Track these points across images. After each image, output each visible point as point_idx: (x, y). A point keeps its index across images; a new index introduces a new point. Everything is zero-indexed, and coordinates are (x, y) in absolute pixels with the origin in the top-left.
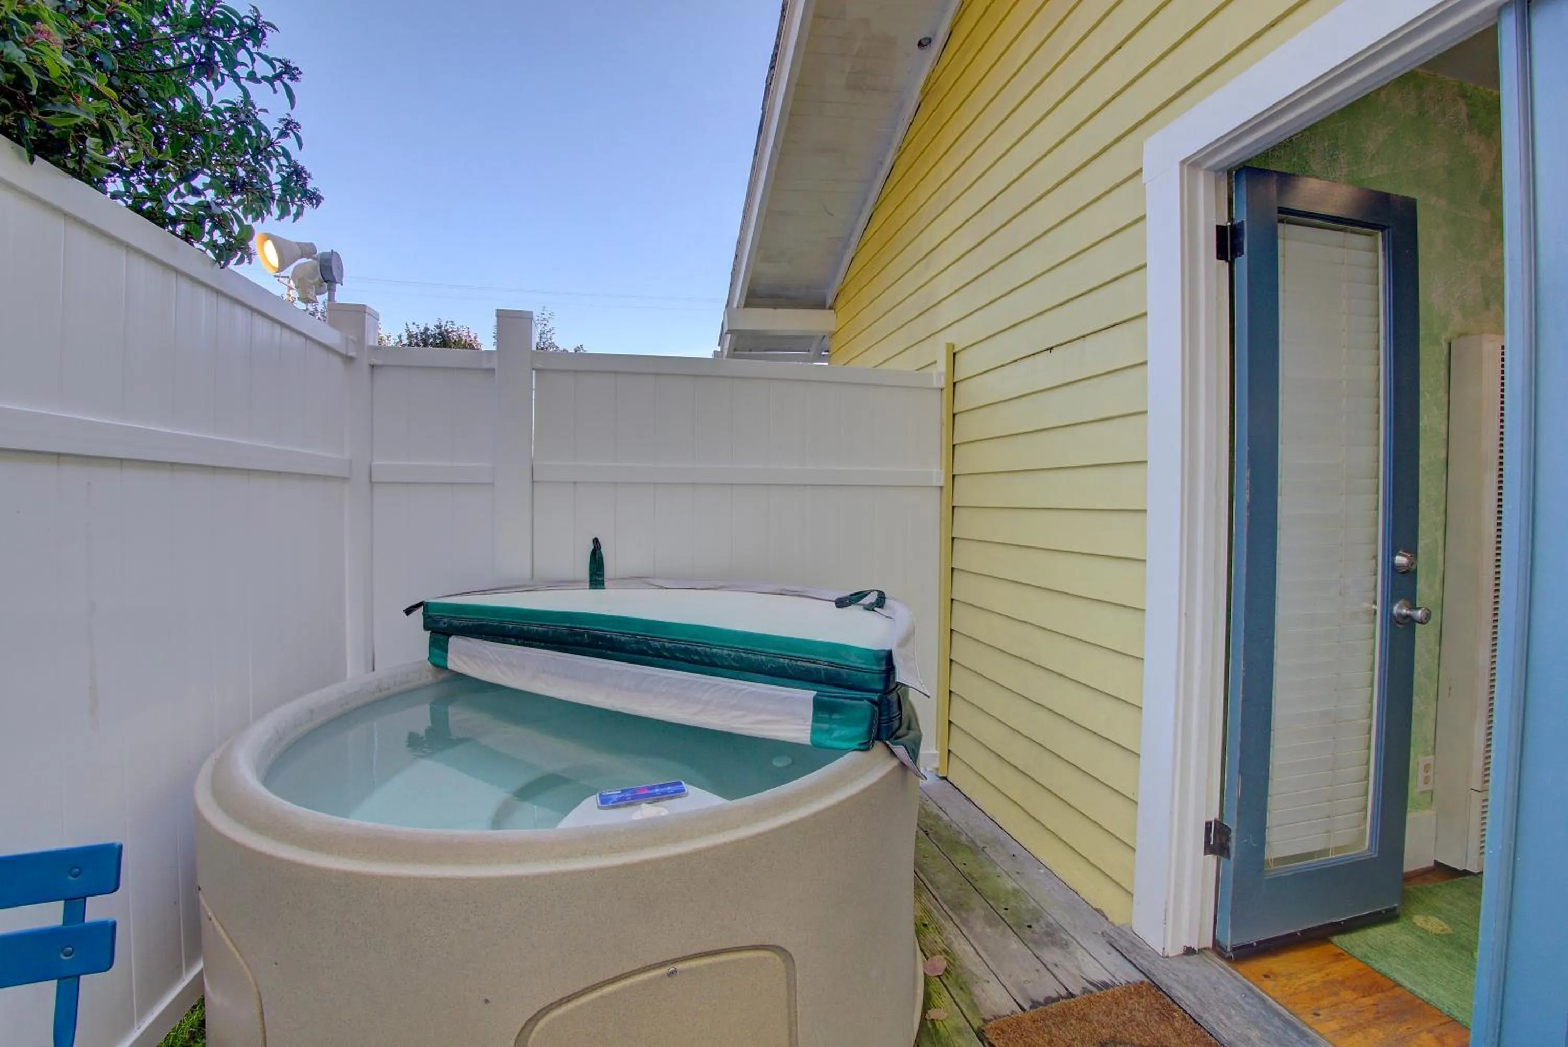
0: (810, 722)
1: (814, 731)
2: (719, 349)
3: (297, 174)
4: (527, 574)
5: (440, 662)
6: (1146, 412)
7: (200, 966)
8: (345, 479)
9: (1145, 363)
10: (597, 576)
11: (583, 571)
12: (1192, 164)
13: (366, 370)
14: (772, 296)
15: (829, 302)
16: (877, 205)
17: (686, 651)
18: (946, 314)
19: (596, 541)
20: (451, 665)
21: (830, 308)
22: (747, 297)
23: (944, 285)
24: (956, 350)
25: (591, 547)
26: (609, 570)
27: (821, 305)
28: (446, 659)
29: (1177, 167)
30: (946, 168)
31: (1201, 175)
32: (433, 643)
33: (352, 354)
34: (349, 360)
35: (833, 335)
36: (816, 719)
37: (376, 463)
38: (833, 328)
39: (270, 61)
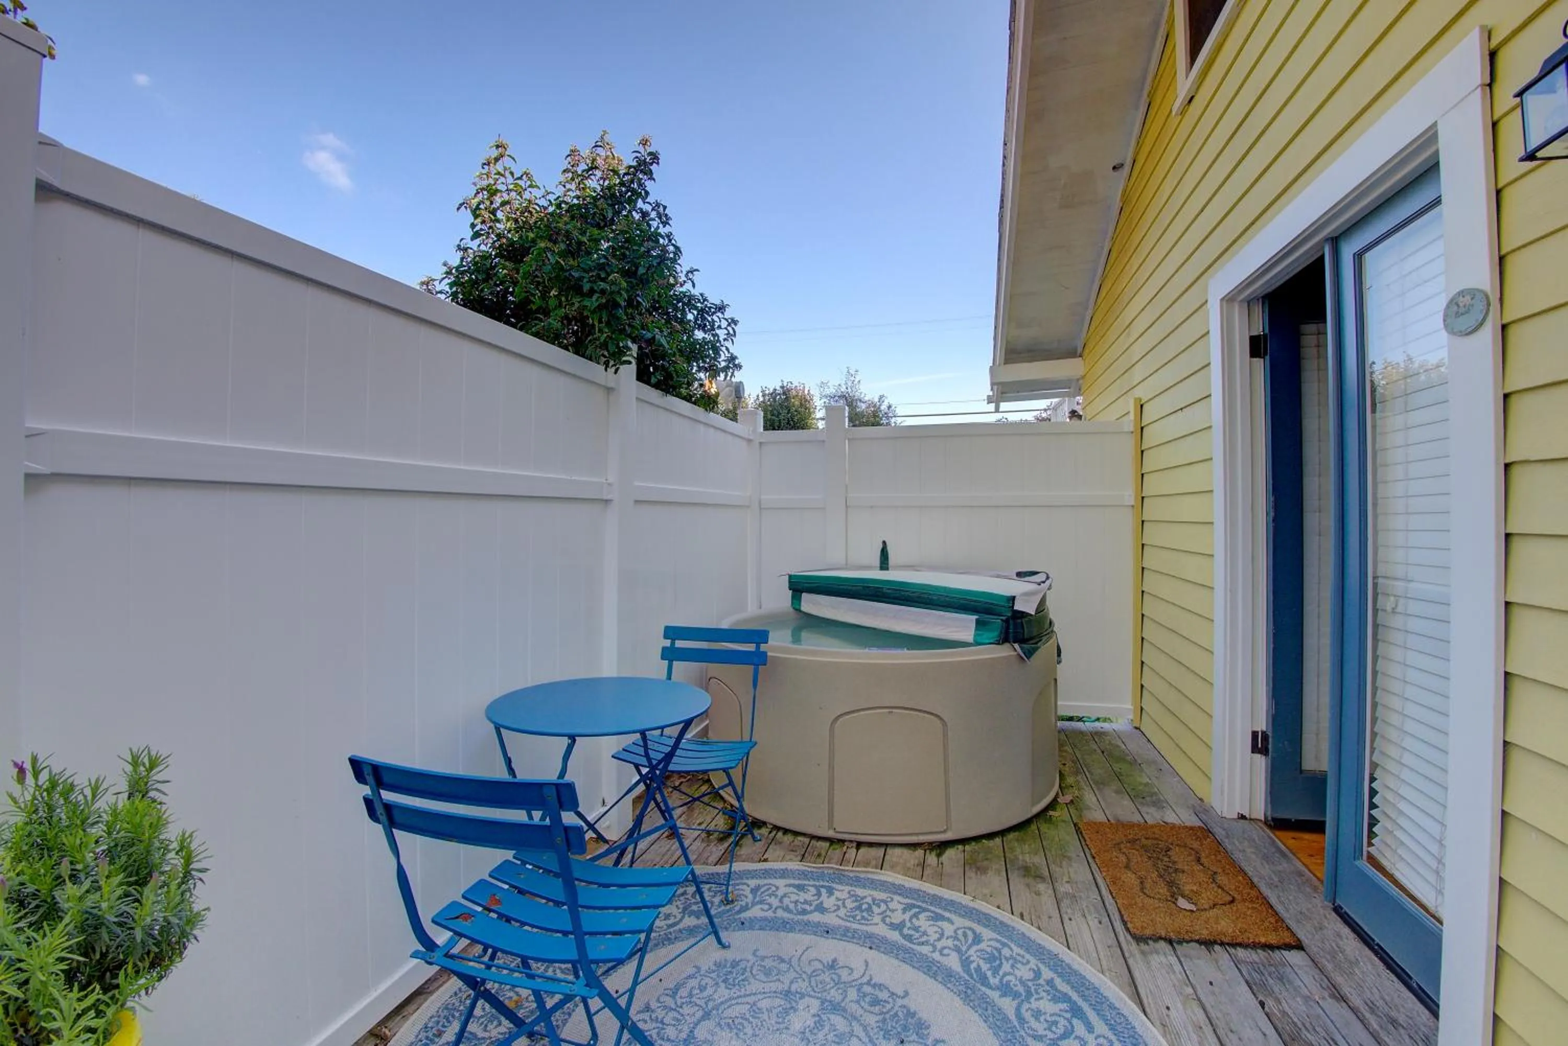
0: (973, 632)
1: (975, 636)
2: (991, 394)
3: (732, 358)
4: (844, 562)
5: (797, 607)
6: (1211, 459)
7: (707, 722)
8: (748, 507)
9: (1210, 427)
10: (884, 563)
11: (877, 562)
12: (1229, 299)
13: (757, 445)
14: (1030, 351)
15: (1079, 350)
16: (1104, 277)
17: (919, 597)
18: (1138, 373)
19: (884, 543)
20: (803, 609)
21: (1081, 356)
22: (1006, 354)
23: (1138, 350)
24: (1143, 402)
25: (881, 546)
26: (892, 560)
27: (1073, 353)
28: (800, 605)
29: (1218, 301)
30: (1135, 262)
31: (1236, 308)
32: (793, 597)
33: (751, 437)
34: (749, 441)
35: (1083, 377)
36: (977, 629)
37: (763, 497)
38: (1082, 373)
39: (726, 320)
